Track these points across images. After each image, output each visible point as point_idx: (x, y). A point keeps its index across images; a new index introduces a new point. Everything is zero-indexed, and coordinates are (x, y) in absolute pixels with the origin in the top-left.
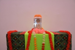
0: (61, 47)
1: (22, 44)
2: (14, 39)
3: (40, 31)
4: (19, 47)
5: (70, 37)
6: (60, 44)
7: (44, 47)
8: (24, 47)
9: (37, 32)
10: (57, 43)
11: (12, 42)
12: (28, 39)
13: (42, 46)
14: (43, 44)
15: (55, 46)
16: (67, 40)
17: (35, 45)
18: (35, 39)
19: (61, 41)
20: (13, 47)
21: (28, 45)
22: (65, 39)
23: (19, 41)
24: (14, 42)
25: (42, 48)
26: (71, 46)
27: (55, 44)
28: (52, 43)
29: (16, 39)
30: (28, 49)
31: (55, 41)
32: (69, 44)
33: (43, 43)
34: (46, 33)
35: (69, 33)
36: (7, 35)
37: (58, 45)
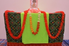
0: (55, 25)
1: (18, 22)
3: (35, 11)
4: (15, 25)
5: (64, 17)
6: (54, 23)
7: (39, 25)
8: (20, 25)
9: (33, 11)
10: (52, 22)
11: (9, 20)
12: (24, 18)
13: (38, 25)
14: (39, 23)
16: (61, 19)
17: (31, 24)
18: (31, 18)
19: (56, 20)
20: (10, 25)
21: (24, 23)
22: (59, 18)
23: (15, 20)
24: (11, 20)
25: (37, 27)
26: (64, 25)
28: (47, 22)
29: (12, 17)
30: (24, 27)
31: (50, 20)
32: (63, 23)
33: (39, 21)
35: (63, 13)
36: (4, 14)
37: (53, 24)
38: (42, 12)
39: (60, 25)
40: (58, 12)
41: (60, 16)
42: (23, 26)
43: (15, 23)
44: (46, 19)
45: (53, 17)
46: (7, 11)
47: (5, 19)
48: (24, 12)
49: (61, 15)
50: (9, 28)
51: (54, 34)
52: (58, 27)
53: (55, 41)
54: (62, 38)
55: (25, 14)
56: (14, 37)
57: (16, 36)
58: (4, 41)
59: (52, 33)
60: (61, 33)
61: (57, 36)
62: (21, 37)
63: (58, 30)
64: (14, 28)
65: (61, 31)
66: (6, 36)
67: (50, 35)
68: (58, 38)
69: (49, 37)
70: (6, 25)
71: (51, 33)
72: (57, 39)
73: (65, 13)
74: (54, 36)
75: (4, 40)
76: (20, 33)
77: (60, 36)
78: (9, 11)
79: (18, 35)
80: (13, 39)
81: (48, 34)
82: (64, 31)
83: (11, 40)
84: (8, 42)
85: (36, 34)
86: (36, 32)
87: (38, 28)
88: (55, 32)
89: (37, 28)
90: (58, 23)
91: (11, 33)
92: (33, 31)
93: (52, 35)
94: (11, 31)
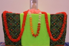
1: (17, 24)
2: (9, 18)
3: (35, 11)
4: (14, 27)
5: (66, 17)
6: (56, 24)
7: (40, 27)
8: (20, 27)
9: (33, 12)
10: (53, 23)
11: (8, 21)
12: (24, 19)
13: (38, 26)
14: (39, 24)
15: (51, 26)
17: (31, 25)
18: (31, 19)
19: (57, 21)
20: (9, 27)
21: (24, 25)
22: (61, 19)
23: (14, 21)
24: (9, 21)
25: (38, 28)
26: (66, 26)
27: (50, 24)
28: (48, 23)
29: (11, 18)
30: (24, 29)
31: (51, 21)
32: (65, 24)
33: (39, 22)
34: (42, 14)
35: (65, 13)
36: (2, 15)
37: (54, 25)
38: (43, 13)
39: (62, 26)
40: (60, 13)
41: (61, 17)
42: (22, 28)
43: (14, 24)
44: (48, 20)
45: (55, 18)
46: (5, 11)
47: (3, 21)
48: (24, 13)
49: (63, 16)
50: (7, 30)
51: (55, 36)
52: (59, 29)
53: (56, 44)
54: (64, 40)
55: (24, 14)
56: (13, 40)
57: (15, 38)
58: (1, 45)
59: (54, 35)
60: (63, 35)
61: (59, 38)
62: (21, 39)
63: (60, 31)
64: (13, 30)
65: (63, 33)
66: (4, 38)
67: (52, 37)
68: (60, 41)
69: (50, 40)
70: (4, 26)
71: (52, 35)
72: (58, 42)
73: (67, 14)
74: (56, 38)
75: (1, 43)
76: (19, 35)
77: (62, 38)
78: (7, 12)
79: (17, 37)
80: (12, 42)
81: (50, 36)
82: (66, 32)
83: (9, 43)
84: (6, 45)
85: (37, 36)
86: (37, 34)
87: (39, 30)
88: (57, 34)
89: (37, 30)
90: (60, 24)
91: (9, 35)
92: (33, 33)
93: (53, 37)
94: (10, 33)
